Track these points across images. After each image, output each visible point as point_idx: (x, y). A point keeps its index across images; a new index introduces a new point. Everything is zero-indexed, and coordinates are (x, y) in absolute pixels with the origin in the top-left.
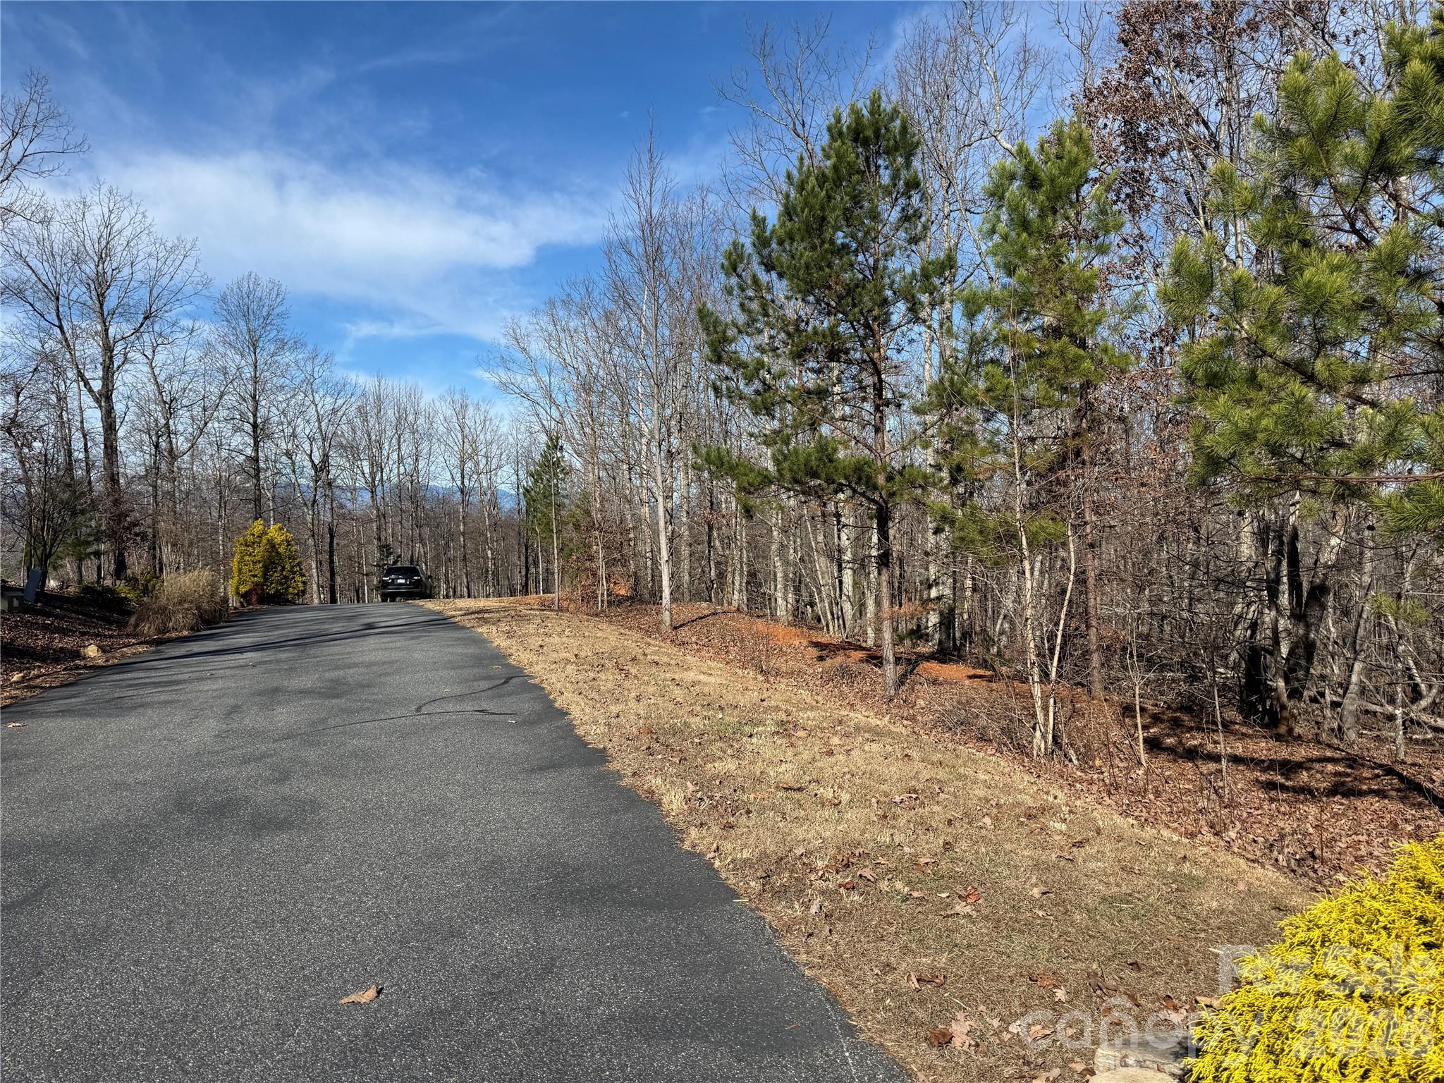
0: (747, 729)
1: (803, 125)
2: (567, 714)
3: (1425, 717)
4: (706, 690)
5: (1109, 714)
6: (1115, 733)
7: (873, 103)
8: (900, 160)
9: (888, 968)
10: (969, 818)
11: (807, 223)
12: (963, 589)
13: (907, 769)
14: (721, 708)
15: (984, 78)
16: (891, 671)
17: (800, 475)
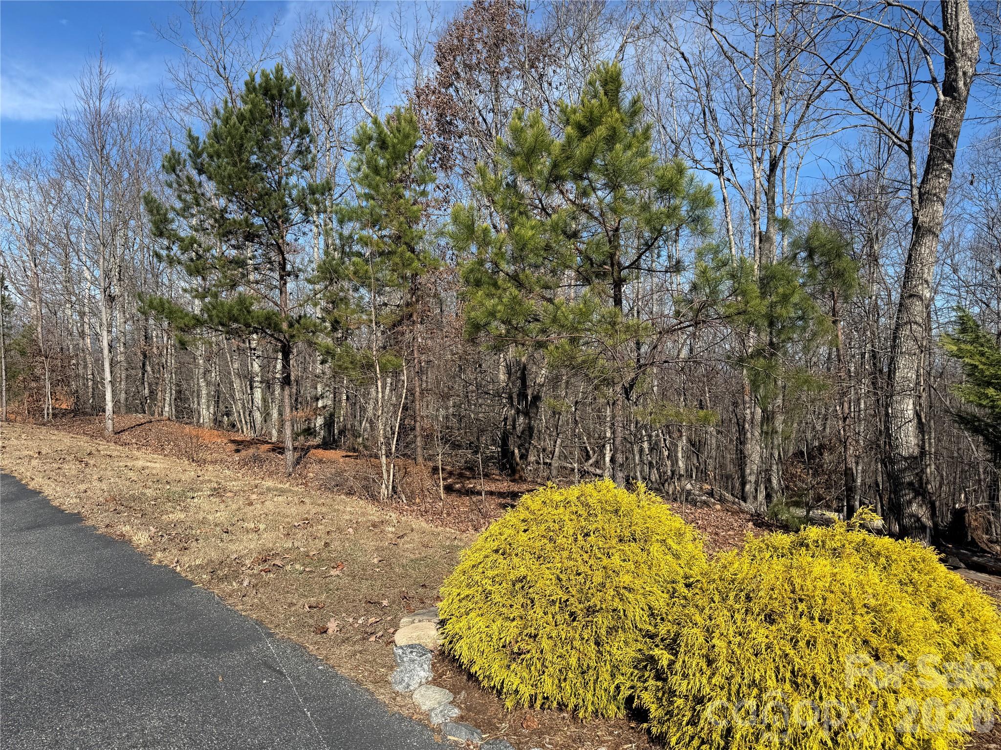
0: (190, 494)
1: (225, 69)
2: (40, 493)
3: (592, 469)
4: (154, 472)
5: (426, 474)
6: (428, 483)
7: (277, 72)
8: (296, 114)
9: (291, 604)
10: (340, 530)
11: (229, 147)
12: (340, 401)
13: (302, 509)
14: (168, 483)
15: (354, 62)
16: (290, 456)
17: (225, 320)
